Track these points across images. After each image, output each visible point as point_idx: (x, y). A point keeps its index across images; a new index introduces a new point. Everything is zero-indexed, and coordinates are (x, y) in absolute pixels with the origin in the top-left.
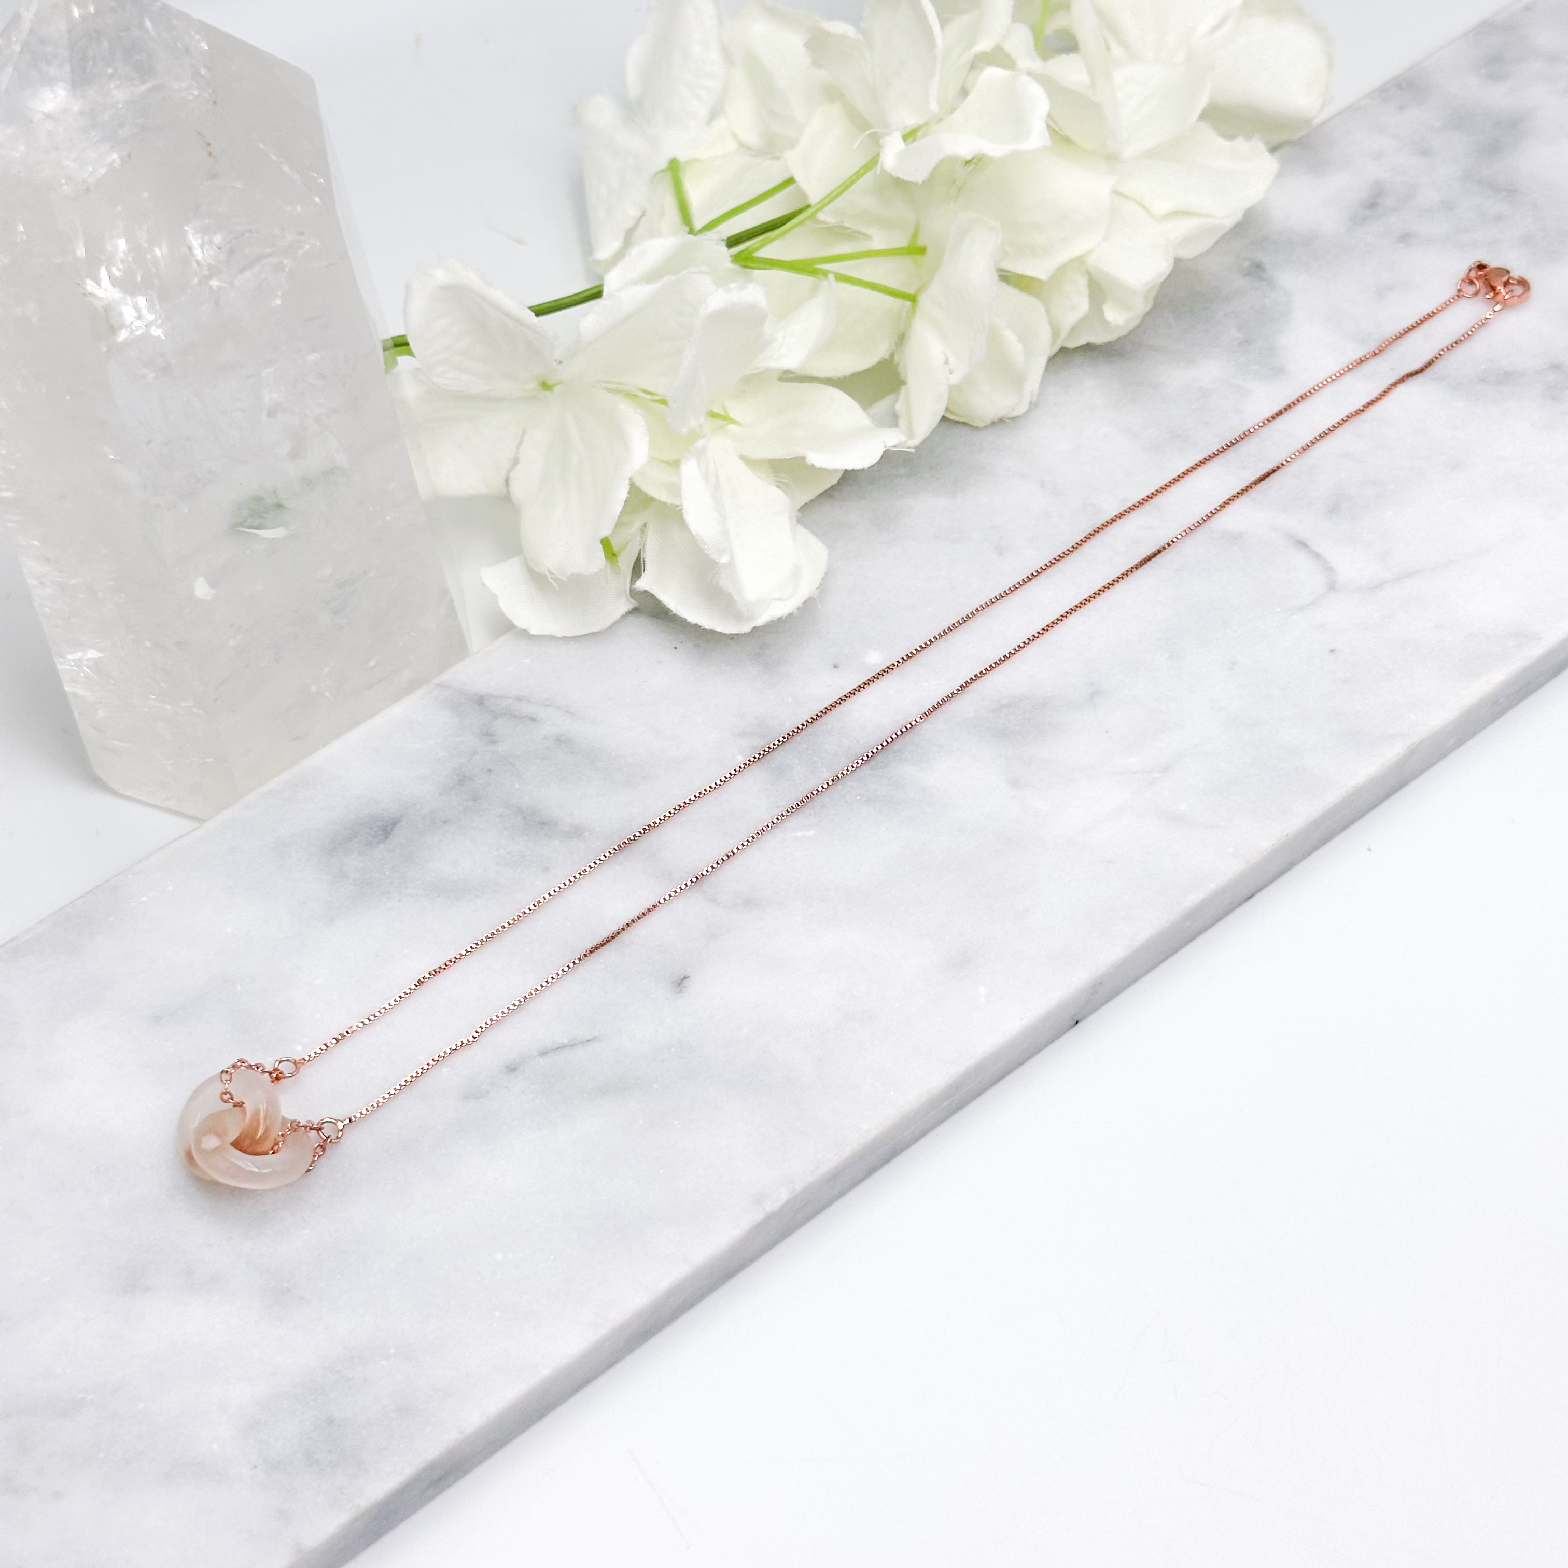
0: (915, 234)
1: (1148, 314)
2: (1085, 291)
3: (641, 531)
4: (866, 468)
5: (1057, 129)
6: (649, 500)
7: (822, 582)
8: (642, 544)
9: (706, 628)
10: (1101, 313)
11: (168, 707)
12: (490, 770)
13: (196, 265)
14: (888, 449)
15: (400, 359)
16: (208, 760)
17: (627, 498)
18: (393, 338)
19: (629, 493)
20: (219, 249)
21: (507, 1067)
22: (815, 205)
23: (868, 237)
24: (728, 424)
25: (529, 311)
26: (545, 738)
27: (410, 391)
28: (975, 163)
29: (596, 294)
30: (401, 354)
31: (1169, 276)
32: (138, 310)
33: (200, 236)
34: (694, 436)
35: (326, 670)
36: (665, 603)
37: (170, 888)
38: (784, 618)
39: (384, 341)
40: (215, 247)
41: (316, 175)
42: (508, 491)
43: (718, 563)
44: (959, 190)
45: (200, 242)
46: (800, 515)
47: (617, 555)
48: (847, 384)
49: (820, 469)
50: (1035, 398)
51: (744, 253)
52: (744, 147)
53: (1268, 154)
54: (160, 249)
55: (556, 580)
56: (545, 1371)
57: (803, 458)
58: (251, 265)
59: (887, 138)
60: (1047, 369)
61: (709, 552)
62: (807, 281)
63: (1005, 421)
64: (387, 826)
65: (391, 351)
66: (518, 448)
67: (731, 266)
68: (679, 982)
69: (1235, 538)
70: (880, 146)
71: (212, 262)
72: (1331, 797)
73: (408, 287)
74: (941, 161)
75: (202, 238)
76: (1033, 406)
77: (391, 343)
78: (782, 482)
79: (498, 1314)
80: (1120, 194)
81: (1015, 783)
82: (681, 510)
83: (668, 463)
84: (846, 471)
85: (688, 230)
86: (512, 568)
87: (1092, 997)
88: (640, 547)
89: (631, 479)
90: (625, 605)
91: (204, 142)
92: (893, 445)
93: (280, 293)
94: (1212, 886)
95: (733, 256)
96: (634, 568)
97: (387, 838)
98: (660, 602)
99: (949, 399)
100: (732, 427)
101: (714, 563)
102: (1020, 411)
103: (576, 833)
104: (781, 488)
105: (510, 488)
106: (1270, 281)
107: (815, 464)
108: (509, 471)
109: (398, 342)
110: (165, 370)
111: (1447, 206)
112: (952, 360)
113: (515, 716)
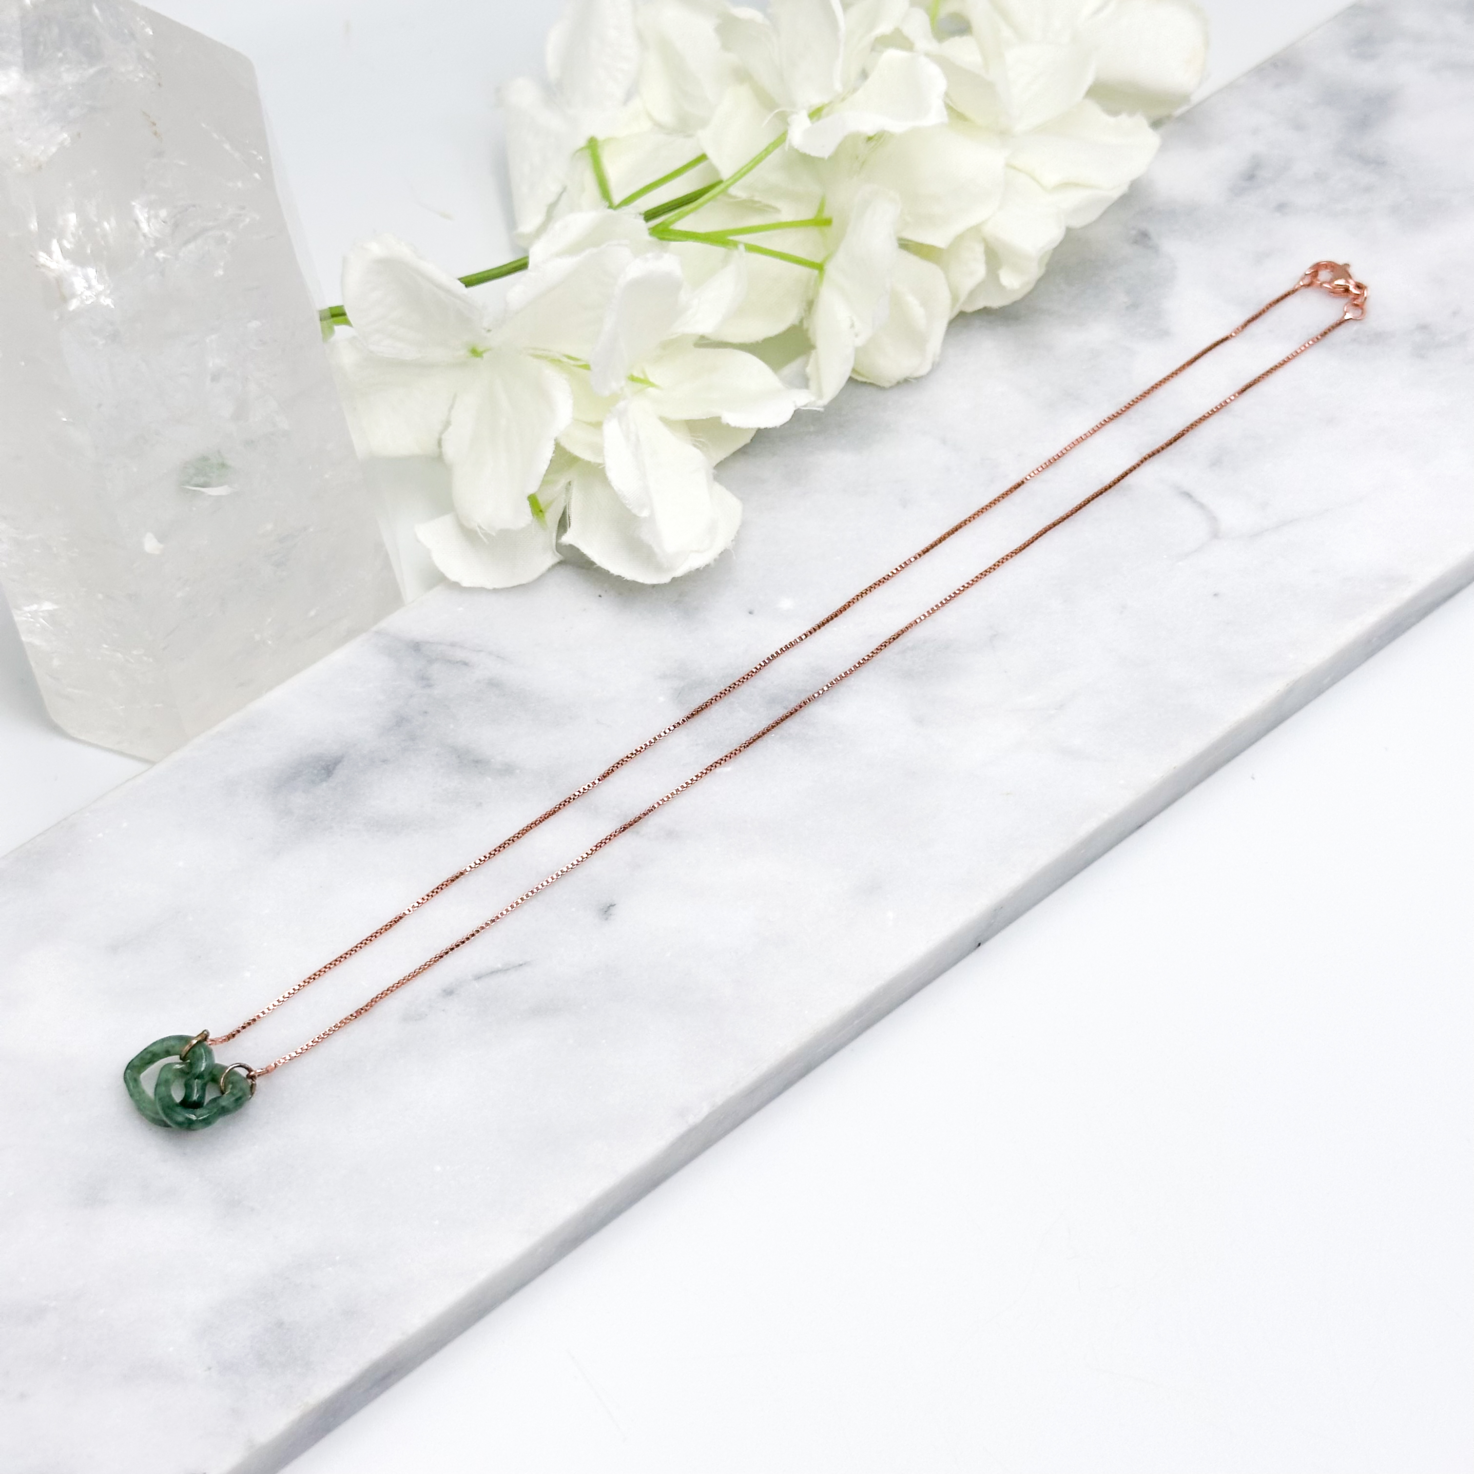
0: (822, 207)
1: (1040, 280)
2: (982, 257)
3: (566, 489)
4: (778, 427)
5: (952, 105)
6: (574, 460)
7: (736, 535)
8: (567, 502)
9: (628, 579)
10: (996, 278)
11: (119, 655)
12: (426, 712)
13: (143, 238)
14: (798, 409)
15: (337, 328)
16: (157, 705)
17: (552, 457)
18: (331, 308)
19: (554, 452)
20: (164, 222)
21: (445, 991)
22: (726, 181)
23: (777, 210)
24: (649, 387)
25: (459, 282)
26: (478, 681)
27: (347, 357)
28: (875, 139)
29: (521, 266)
30: (338, 324)
31: (1062, 243)
32: (88, 281)
33: (146, 210)
34: (615, 398)
35: (269, 620)
36: (590, 556)
37: (125, 825)
38: (701, 569)
39: (321, 312)
40: (160, 221)
41: (255, 153)
42: (441, 452)
43: (639, 517)
44: (863, 163)
45: (146, 216)
46: (716, 472)
47: (543, 510)
48: (758, 349)
49: (735, 428)
50: (937, 359)
51: (661, 227)
52: (659, 126)
53: (1150, 131)
54: (109, 224)
55: (486, 535)
57: (719, 418)
58: (195, 237)
59: (794, 117)
60: (948, 331)
61: (631, 507)
62: (719, 251)
63: (910, 381)
64: (329, 765)
65: (328, 321)
66: (450, 411)
67: (648, 238)
70: (788, 124)
71: (158, 235)
72: (1215, 732)
73: (345, 261)
74: (846, 138)
75: (148, 212)
76: (936, 366)
77: (329, 314)
78: (700, 441)
79: (437, 1222)
80: (1013, 167)
81: (920, 721)
82: (604, 467)
83: (590, 424)
84: (759, 429)
85: (608, 205)
86: (444, 524)
87: (993, 921)
88: (565, 504)
89: (556, 440)
90: (551, 559)
91: (149, 121)
92: (803, 405)
93: (222, 264)
94: (1105, 816)
95: (651, 228)
96: (560, 522)
97: (330, 776)
98: (585, 555)
99: (855, 359)
100: (651, 389)
101: (635, 517)
102: (923, 371)
103: (508, 770)
104: (698, 448)
105: (443, 450)
106: (1155, 249)
107: (730, 423)
108: (442, 432)
109: (335, 311)
110: (115, 337)
111: (1320, 177)
112: (857, 324)
113: (449, 661)
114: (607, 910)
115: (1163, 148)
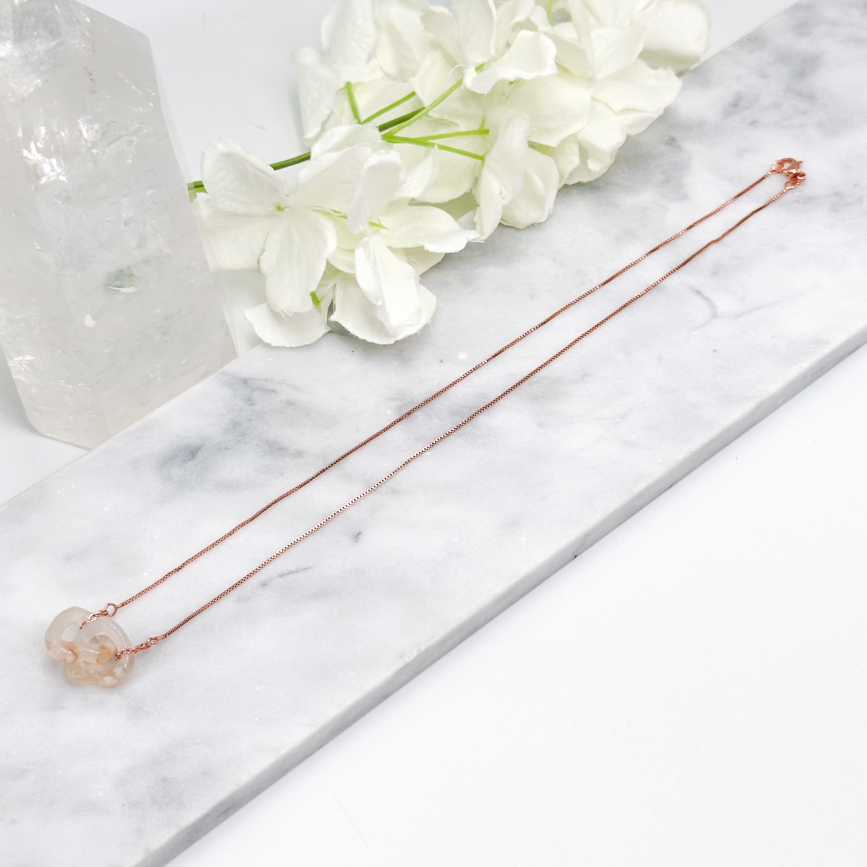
0: (483, 123)
1: (612, 166)
2: (577, 153)
3: (333, 288)
4: (457, 252)
5: (560, 63)
6: (337, 272)
7: (433, 316)
8: (334, 296)
9: (370, 342)
10: (586, 165)
11: (71, 386)
12: (250, 420)
13: (84, 141)
14: (470, 242)
15: (198, 194)
16: (93, 416)
17: (325, 270)
18: (194, 183)
19: (326, 267)
20: (97, 132)
21: (261, 583)
22: (427, 108)
23: (457, 125)
24: (381, 229)
25: (270, 167)
26: (281, 402)
27: (204, 211)
28: (514, 83)
29: (306, 158)
30: (199, 192)
31: (624, 144)
32: (52, 166)
33: (86, 125)
34: (362, 235)
35: (159, 366)
36: (347, 328)
37: (73, 486)
38: (412, 335)
39: (189, 184)
40: (94, 131)
41: (150, 91)
42: (259, 267)
43: (376, 305)
44: (508, 97)
45: (86, 128)
46: (421, 279)
47: (319, 301)
48: (446, 206)
49: (432, 253)
50: (551, 212)
51: (388, 134)
52: (387, 75)
53: (676, 78)
54: (65, 133)
55: (286, 316)
56: (284, 751)
57: (423, 247)
58: (115, 141)
59: (467, 70)
60: (557, 196)
61: (371, 299)
62: (422, 149)
63: (535, 225)
64: (194, 451)
65: (193, 190)
66: (264, 243)
67: (381, 141)
68: (356, 536)
69: (661, 289)
70: (463, 74)
71: (93, 139)
72: (714, 431)
73: (203, 154)
74: (497, 83)
75: (88, 126)
76: (550, 216)
77: (193, 186)
78: (411, 260)
79: (257, 720)
80: (596, 100)
81: (541, 425)
82: (355, 276)
83: (347, 250)
84: (447, 254)
85: (358, 122)
86: (261, 309)
87: (584, 542)
88: (332, 297)
89: (327, 260)
90: (324, 330)
91: (88, 73)
92: (472, 239)
93: (131, 156)
94: (650, 481)
95: (383, 136)
96: (329, 308)
97: (194, 458)
98: (344, 327)
99: (503, 212)
100: (383, 230)
101: (374, 305)
102: (543, 219)
103: (299, 454)
104: (410, 264)
105: (261, 265)
106: (680, 148)
107: (429, 250)
108: (260, 255)
109: (197, 184)
110: (68, 199)
111: (776, 106)
112: (504, 192)
113: (265, 390)
115: (684, 88)
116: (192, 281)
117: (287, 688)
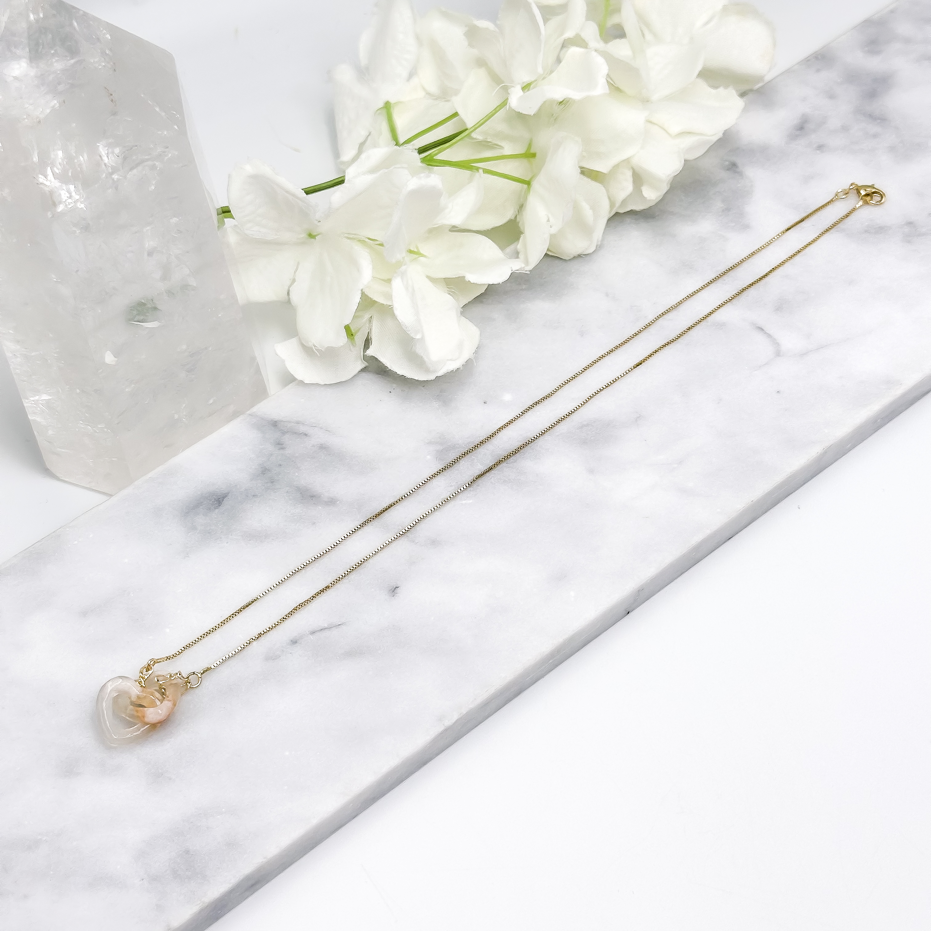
0: (530, 146)
1: (667, 193)
2: (630, 179)
3: (369, 321)
4: (501, 283)
5: (612, 83)
6: (373, 303)
7: (476, 350)
8: (370, 329)
9: (408, 377)
10: (641, 192)
11: (90, 428)
12: (281, 465)
13: (104, 166)
14: (513, 272)
15: (226, 220)
16: (113, 459)
17: (360, 301)
18: (222, 207)
19: (361, 298)
20: (118, 156)
21: (291, 641)
22: (470, 129)
23: (502, 148)
24: (420, 257)
25: (302, 191)
26: (313, 446)
27: (232, 239)
28: (565, 103)
29: (341, 181)
30: (227, 218)
31: (681, 170)
32: (70, 193)
33: (106, 149)
34: (399, 264)
35: (184, 405)
36: (384, 364)
37: (91, 536)
38: (454, 372)
39: (218, 209)
40: (115, 155)
41: (175, 113)
42: (289, 299)
43: (415, 339)
44: (555, 120)
45: (106, 152)
46: (463, 311)
47: (354, 335)
48: (491, 233)
49: (474, 283)
50: (599, 243)
51: (428, 157)
52: (428, 94)
53: (738, 99)
54: (83, 158)
55: (318, 350)
56: (315, 821)
57: (464, 277)
58: (137, 166)
59: (512, 89)
60: (607, 226)
61: (409, 332)
62: (467, 173)
63: (582, 256)
64: (219, 498)
65: (222, 216)
66: (295, 272)
67: (421, 164)
68: (393, 590)
69: (721, 326)
70: (509, 94)
71: (114, 164)
72: (777, 478)
73: (229, 176)
74: (545, 102)
75: (108, 150)
76: (599, 248)
77: (221, 211)
78: (451, 291)
80: (651, 122)
81: (591, 471)
82: (392, 308)
83: (383, 280)
84: (489, 285)
85: (396, 144)
86: (294, 341)
87: (637, 598)
88: (369, 331)
89: (362, 290)
90: (360, 365)
91: (108, 93)
92: (516, 269)
93: (154, 183)
94: (708, 531)
95: (422, 159)
96: (365, 343)
97: (220, 505)
98: (381, 364)
99: (550, 243)
100: (422, 259)
101: (413, 338)
102: (591, 251)
103: (332, 502)
104: (451, 295)
105: (290, 297)
106: (740, 174)
107: (470, 281)
108: (290, 287)
109: (225, 210)
110: (86, 228)
111: (845, 129)
112: (551, 219)
113: (295, 433)
114: (394, 590)
115: (745, 110)
116: (219, 315)
117: (318, 753)
